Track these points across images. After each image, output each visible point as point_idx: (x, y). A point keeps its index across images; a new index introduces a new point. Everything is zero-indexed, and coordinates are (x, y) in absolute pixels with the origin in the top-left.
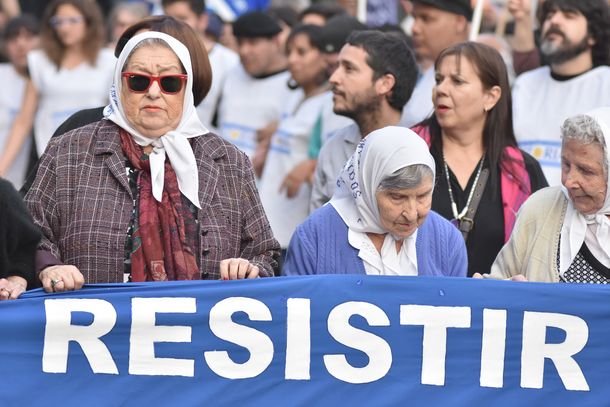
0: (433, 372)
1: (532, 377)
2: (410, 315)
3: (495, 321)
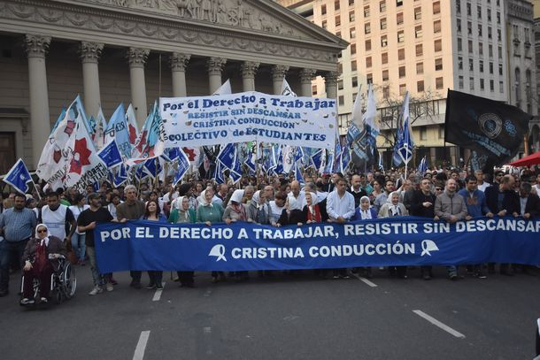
0: (397, 232)
1: (410, 232)
2: (392, 225)
3: (404, 225)
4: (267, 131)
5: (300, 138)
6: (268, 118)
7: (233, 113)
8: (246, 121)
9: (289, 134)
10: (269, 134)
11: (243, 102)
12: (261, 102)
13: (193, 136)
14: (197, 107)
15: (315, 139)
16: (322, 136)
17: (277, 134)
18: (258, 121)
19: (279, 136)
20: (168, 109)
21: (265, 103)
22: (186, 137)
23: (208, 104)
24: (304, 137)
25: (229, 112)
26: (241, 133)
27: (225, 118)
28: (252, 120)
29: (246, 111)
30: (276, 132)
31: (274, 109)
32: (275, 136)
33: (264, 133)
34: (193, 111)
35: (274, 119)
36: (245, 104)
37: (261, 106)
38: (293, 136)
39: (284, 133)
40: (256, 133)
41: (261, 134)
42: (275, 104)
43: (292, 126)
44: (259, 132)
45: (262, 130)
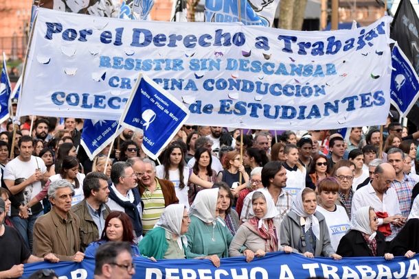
4: (267, 108)
5: (336, 110)
6: (272, 79)
7: (194, 65)
8: (222, 84)
9: (315, 107)
10: (272, 112)
11: (218, 43)
12: (258, 45)
13: (105, 102)
14: (118, 43)
15: (364, 105)
16: (376, 95)
17: (289, 112)
18: (248, 87)
19: (293, 115)
20: (57, 37)
21: (266, 47)
22: (91, 101)
23: (142, 39)
24: (343, 106)
25: (186, 64)
26: (208, 109)
27: (177, 75)
28: (235, 84)
29: (223, 64)
30: (286, 108)
31: (285, 58)
32: (285, 116)
33: (260, 112)
34: (111, 51)
35: (284, 80)
36: (223, 49)
37: (258, 54)
38: (322, 110)
39: (303, 108)
40: (243, 112)
41: (254, 114)
42: (287, 50)
43: (320, 90)
44: (249, 110)
45: (255, 107)
